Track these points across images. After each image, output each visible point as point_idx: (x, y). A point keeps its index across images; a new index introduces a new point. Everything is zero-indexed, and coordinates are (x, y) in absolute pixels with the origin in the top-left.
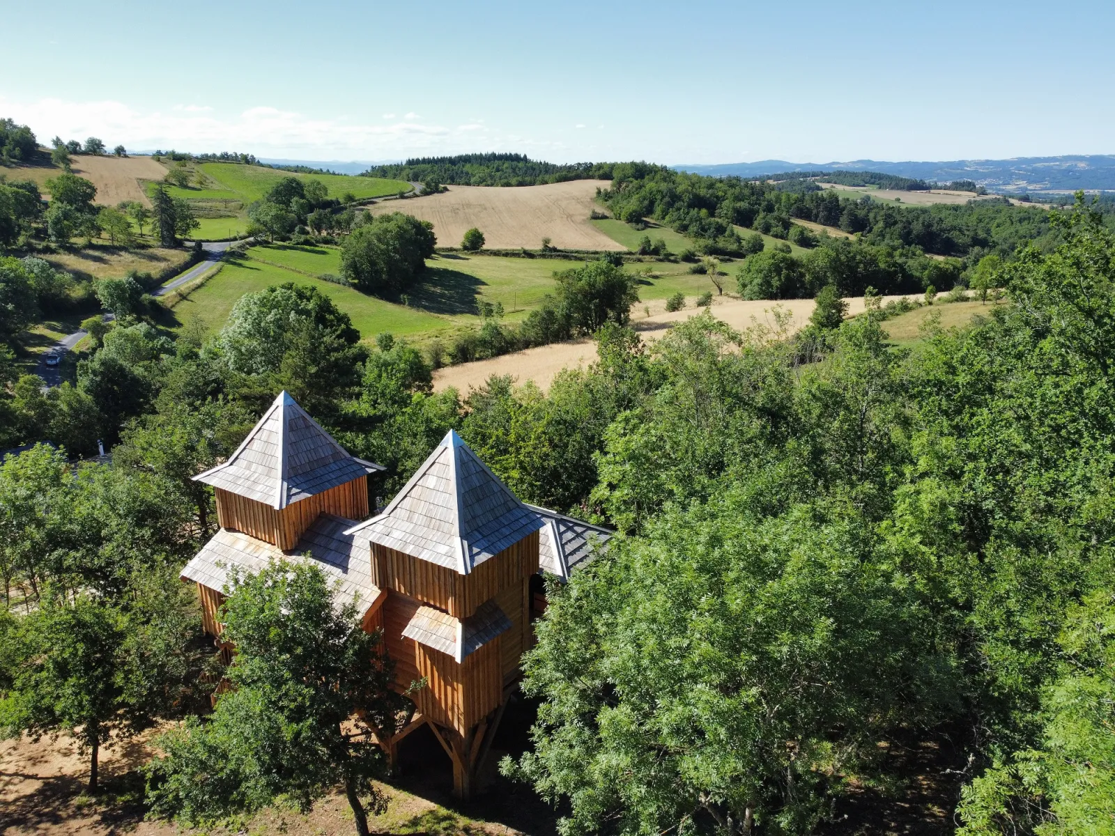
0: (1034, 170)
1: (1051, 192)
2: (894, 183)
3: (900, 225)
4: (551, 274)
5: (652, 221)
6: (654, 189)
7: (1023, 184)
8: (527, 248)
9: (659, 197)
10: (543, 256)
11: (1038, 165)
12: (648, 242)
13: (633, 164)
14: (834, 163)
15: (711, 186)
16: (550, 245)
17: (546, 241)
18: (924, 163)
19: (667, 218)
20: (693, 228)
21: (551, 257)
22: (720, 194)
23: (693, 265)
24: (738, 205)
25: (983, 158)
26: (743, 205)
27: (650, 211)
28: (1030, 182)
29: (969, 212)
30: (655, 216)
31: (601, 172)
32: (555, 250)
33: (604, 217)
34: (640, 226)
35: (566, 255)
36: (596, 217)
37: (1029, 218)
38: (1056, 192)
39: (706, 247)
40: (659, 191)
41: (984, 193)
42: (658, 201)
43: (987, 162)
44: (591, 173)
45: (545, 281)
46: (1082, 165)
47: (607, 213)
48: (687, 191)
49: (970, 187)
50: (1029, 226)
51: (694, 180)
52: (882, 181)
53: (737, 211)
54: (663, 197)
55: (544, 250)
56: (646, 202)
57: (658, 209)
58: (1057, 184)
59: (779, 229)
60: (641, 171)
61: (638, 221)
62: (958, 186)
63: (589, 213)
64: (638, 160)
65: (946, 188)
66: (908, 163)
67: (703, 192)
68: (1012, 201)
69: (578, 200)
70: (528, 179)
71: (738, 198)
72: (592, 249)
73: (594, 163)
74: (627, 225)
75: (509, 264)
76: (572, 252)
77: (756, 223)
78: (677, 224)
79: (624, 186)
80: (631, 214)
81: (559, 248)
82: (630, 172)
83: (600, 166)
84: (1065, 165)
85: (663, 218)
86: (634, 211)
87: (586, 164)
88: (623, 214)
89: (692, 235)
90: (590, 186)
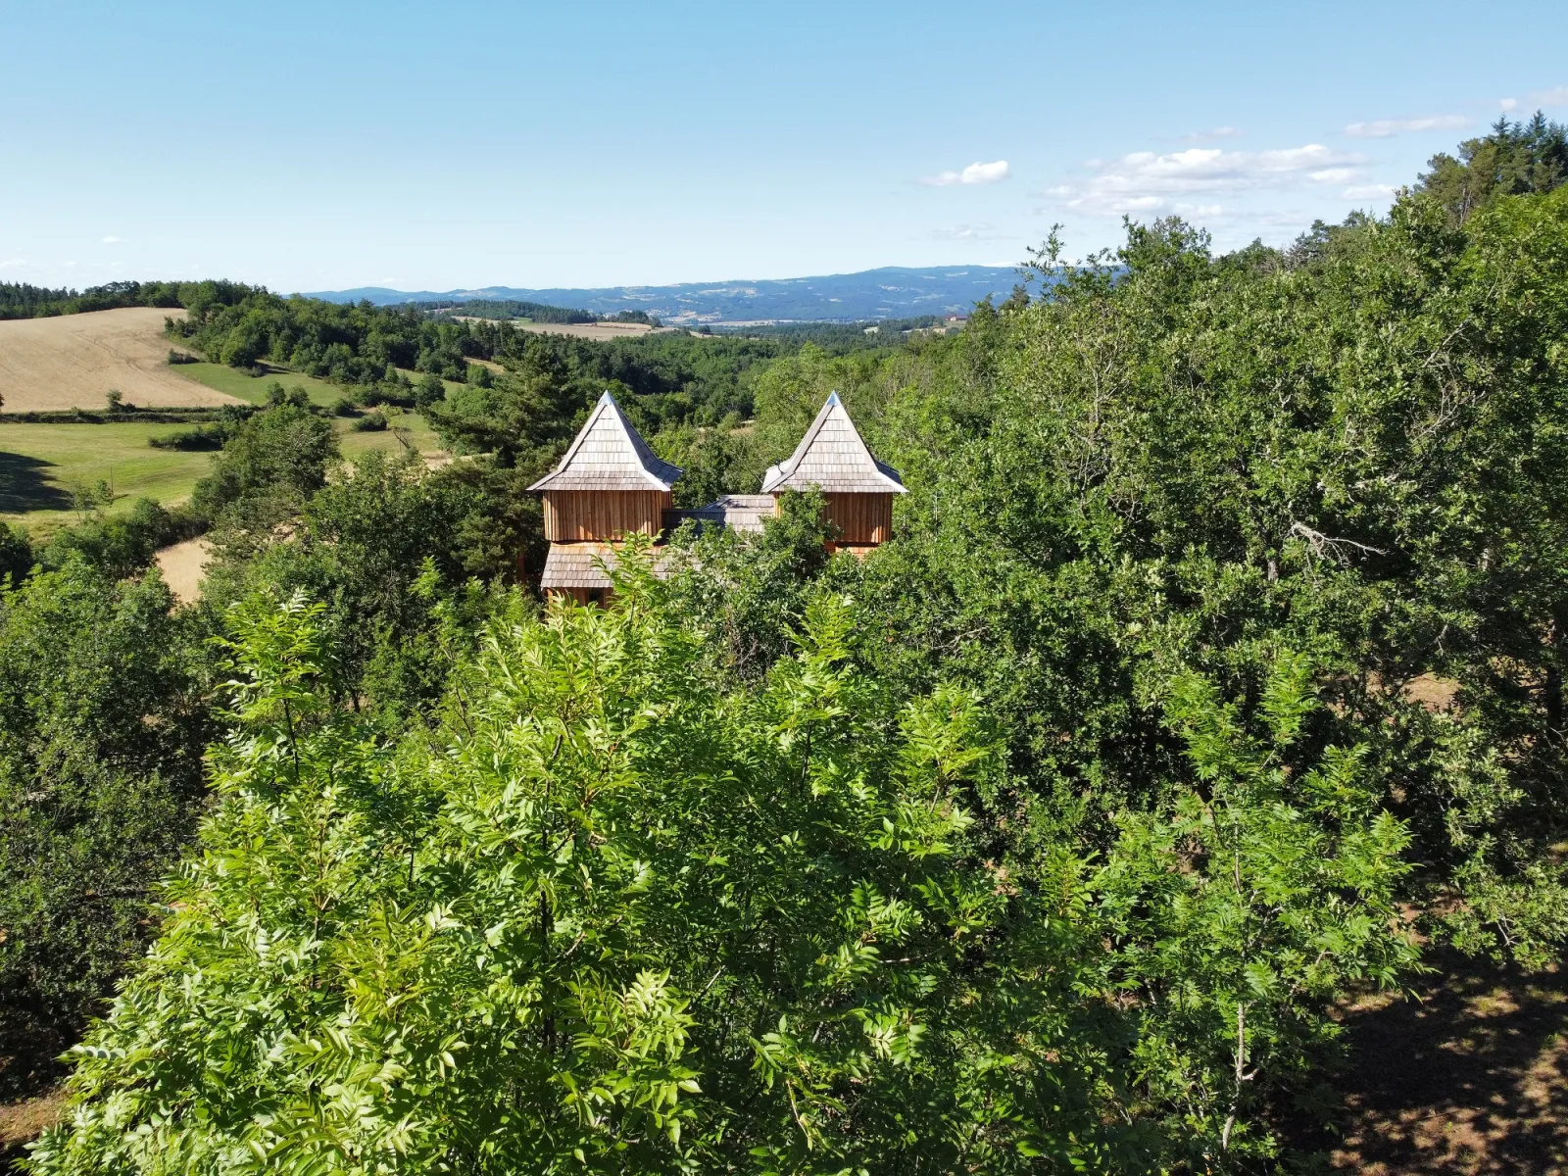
0: (703, 298)
1: (724, 324)
2: (550, 315)
3: (596, 361)
4: (145, 442)
5: (272, 364)
6: (262, 318)
7: (692, 315)
8: (85, 407)
9: (272, 329)
10: (116, 419)
11: (705, 292)
12: (281, 391)
13: (212, 285)
14: (458, 291)
15: (344, 312)
16: (123, 402)
17: (115, 397)
18: (573, 291)
19: (293, 358)
20: (338, 370)
21: (130, 419)
22: (359, 324)
23: (356, 421)
24: (390, 338)
25: (642, 284)
26: (396, 338)
27: (263, 347)
28: (700, 313)
29: (657, 346)
30: (274, 357)
31: (157, 295)
32: (131, 408)
33: (191, 360)
34: (254, 370)
35: (154, 416)
36: (176, 360)
37: (725, 351)
38: (730, 324)
39: (365, 395)
40: (271, 321)
41: (658, 325)
42: (272, 336)
43: (647, 290)
44: (139, 298)
45: (138, 454)
46: (750, 292)
47: (194, 354)
48: (310, 320)
49: (639, 317)
50: (728, 360)
51: (318, 307)
52: (535, 313)
53: (388, 346)
54: (278, 331)
55: (112, 410)
56: (255, 337)
57: (277, 345)
58: (729, 315)
59: (453, 369)
60: (227, 295)
61: (250, 364)
62: (628, 317)
63: (166, 356)
64: (217, 279)
65: (613, 319)
66: (555, 290)
67: (335, 322)
68: (693, 333)
69: (136, 337)
70: (19, 308)
71: (386, 330)
72: (193, 405)
73: (142, 283)
74: (235, 371)
75: (60, 433)
76: (162, 411)
77: (419, 363)
78: (312, 365)
79: (209, 314)
80: (236, 354)
81: (139, 405)
82: (208, 296)
83: (153, 288)
84: (734, 292)
85: (287, 359)
86: (241, 350)
87: (127, 284)
88: (223, 354)
89: (339, 380)
90: (153, 317)
